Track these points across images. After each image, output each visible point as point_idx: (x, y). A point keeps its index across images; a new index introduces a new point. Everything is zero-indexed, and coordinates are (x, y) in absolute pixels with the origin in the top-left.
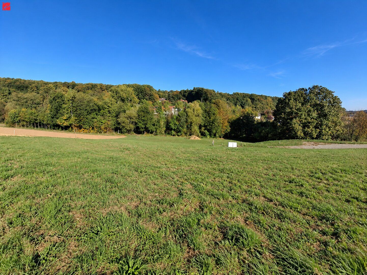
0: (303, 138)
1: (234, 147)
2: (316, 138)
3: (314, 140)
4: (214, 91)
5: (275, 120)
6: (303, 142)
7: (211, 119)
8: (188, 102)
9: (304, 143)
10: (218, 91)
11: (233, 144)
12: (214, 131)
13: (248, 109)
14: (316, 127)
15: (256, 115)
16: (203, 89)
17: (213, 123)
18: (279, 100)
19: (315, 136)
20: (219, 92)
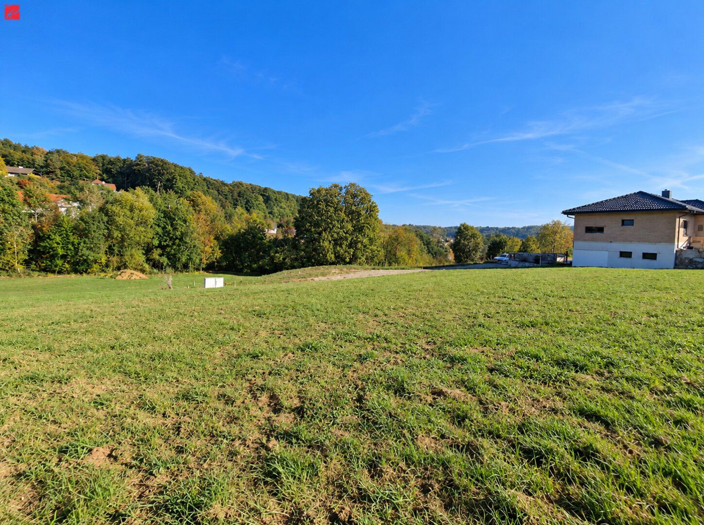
0: (333, 263)
1: (217, 287)
2: (350, 263)
3: (348, 265)
4: (192, 172)
5: (297, 235)
6: (334, 269)
7: (178, 233)
8: (118, 190)
9: (333, 271)
10: (201, 173)
11: (215, 282)
12: (184, 259)
13: (257, 216)
14: (350, 246)
15: (269, 227)
16: (164, 162)
17: (181, 239)
18: (304, 200)
19: (348, 260)
20: (205, 176)
